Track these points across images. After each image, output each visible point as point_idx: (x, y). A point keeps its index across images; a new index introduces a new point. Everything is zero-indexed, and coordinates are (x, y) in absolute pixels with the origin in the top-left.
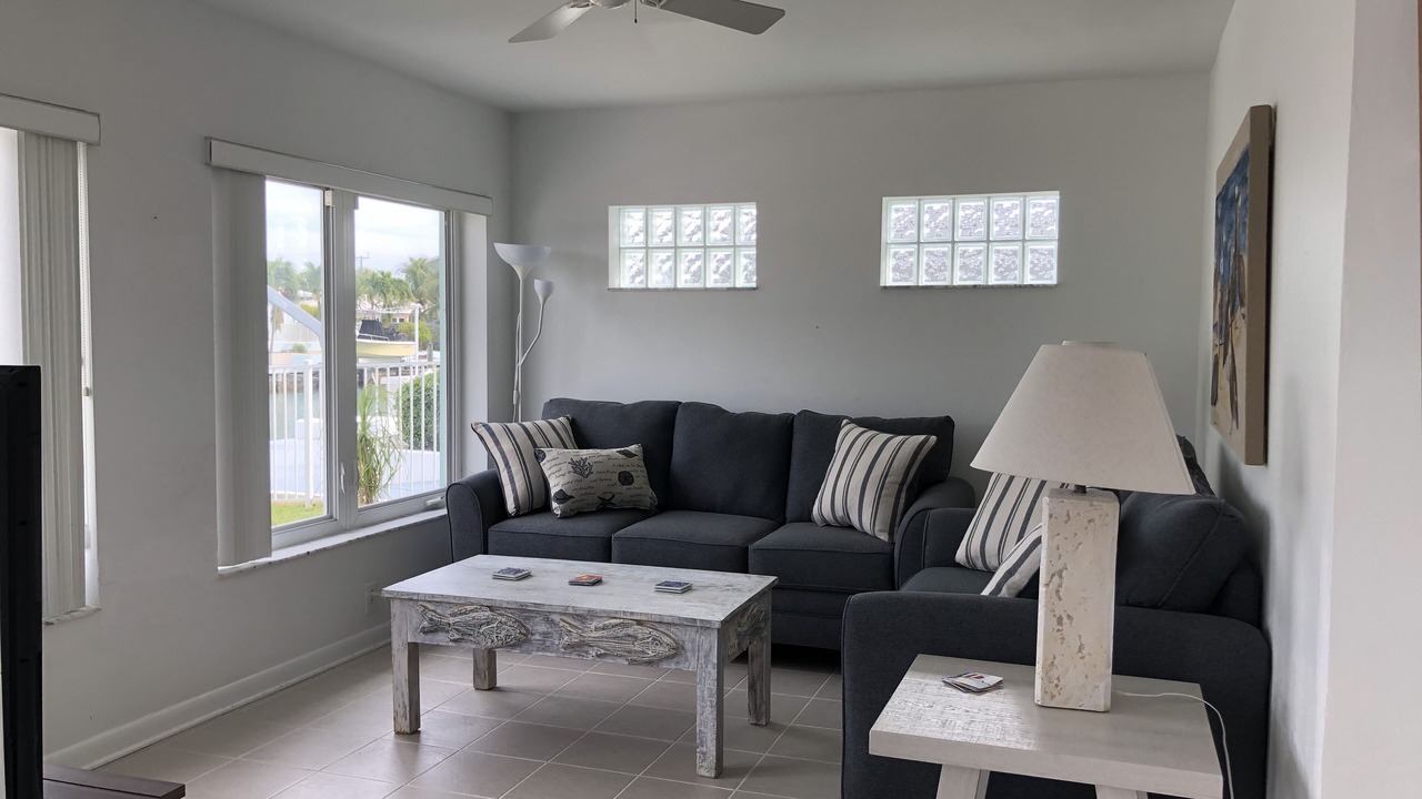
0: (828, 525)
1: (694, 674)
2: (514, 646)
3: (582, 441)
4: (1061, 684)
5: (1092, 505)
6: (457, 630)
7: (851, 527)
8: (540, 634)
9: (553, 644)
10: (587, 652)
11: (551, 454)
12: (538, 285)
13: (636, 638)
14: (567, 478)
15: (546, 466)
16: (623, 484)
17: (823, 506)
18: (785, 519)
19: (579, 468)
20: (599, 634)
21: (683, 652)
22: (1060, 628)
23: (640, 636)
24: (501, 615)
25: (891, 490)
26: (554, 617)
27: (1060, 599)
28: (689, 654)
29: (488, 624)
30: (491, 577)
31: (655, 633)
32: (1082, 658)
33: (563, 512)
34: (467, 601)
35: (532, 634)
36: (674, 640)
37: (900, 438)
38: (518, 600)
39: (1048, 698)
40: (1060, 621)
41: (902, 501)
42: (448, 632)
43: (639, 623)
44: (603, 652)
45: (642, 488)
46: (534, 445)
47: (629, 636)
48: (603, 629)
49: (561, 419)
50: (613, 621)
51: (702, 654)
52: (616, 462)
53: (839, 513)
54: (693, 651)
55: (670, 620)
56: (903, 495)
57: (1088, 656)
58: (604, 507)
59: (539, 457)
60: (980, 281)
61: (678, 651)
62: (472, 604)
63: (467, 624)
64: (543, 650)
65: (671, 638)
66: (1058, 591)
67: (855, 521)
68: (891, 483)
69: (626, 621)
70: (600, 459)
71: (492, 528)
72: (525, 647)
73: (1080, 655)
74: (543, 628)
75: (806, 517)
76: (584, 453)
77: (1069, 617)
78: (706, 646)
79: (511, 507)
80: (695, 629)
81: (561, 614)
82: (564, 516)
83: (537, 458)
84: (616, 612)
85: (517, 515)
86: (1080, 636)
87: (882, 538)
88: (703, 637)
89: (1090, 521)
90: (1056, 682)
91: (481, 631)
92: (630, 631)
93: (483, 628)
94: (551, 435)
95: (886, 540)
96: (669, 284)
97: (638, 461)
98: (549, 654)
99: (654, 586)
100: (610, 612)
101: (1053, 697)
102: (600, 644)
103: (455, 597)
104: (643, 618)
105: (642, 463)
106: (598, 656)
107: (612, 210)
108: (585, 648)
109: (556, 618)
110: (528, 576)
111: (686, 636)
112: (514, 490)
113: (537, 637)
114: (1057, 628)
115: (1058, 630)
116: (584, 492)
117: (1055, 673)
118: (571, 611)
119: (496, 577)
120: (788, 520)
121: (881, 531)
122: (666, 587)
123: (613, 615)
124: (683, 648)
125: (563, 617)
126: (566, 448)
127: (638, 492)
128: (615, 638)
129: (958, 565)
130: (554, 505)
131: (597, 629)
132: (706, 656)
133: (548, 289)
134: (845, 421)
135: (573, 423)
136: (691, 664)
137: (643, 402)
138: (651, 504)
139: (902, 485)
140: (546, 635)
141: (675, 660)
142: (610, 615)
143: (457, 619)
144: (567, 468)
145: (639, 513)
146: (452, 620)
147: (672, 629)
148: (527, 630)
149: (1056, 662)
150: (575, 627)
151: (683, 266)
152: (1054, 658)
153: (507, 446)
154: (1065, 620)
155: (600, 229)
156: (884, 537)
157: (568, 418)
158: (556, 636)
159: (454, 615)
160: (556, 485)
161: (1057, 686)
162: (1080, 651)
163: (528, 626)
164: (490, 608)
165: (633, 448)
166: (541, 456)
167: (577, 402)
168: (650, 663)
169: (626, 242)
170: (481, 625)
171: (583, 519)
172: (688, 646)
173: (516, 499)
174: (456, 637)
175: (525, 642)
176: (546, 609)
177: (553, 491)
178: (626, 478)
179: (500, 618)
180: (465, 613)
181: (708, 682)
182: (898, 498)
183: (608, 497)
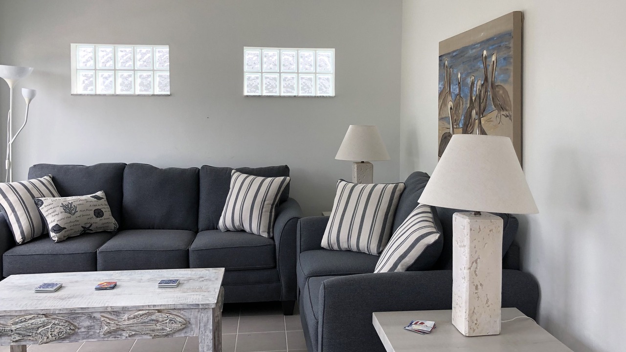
0: (228, 231)
1: (197, 338)
2: (64, 339)
3: (63, 191)
4: (478, 323)
5: (491, 222)
6: (19, 334)
7: (243, 231)
8: (85, 328)
9: (95, 333)
10: (121, 335)
11: (47, 201)
12: (25, 92)
13: (157, 321)
14: (60, 217)
15: (43, 210)
16: (97, 217)
17: (226, 220)
18: (198, 229)
19: (68, 209)
20: (131, 321)
21: (189, 325)
22: (477, 291)
23: (161, 320)
24: (54, 319)
25: (267, 208)
26: (95, 315)
27: (476, 275)
28: (193, 326)
29: (44, 326)
30: (34, 291)
31: (171, 316)
32: (488, 306)
33: (59, 238)
34: (26, 312)
35: (79, 329)
36: (184, 319)
37: (269, 179)
38: (67, 307)
39: (472, 331)
40: (477, 288)
41: (273, 214)
42: (10, 336)
43: (159, 311)
44: (133, 333)
45: (109, 219)
46: (33, 197)
47: (153, 320)
48: (134, 318)
49: (45, 177)
50: (141, 312)
51: (202, 325)
52: (92, 204)
53: (237, 223)
54: (196, 324)
55: (181, 307)
56: (273, 210)
57: (490, 306)
58: (85, 232)
59: (38, 204)
60: (295, 94)
61: (186, 325)
62: (31, 314)
63: (26, 329)
64: (88, 338)
65: (182, 318)
66: (475, 271)
67: (247, 227)
68: (267, 204)
69: (150, 311)
70: (81, 202)
71: (6, 254)
72: (73, 338)
73: (487, 305)
74: (87, 323)
75: (214, 227)
76: (70, 199)
77: (481, 285)
78: (205, 319)
79: (18, 238)
80: (197, 310)
81: (101, 312)
82: (59, 242)
83: (36, 204)
84: (143, 306)
85: (23, 243)
86: (487, 295)
87: (264, 236)
88: (202, 314)
89: (490, 231)
90: (475, 322)
91: (38, 332)
92: (153, 317)
93: (40, 330)
94: (43, 188)
95: (267, 236)
96: (111, 92)
97: (104, 201)
98: (92, 340)
99: (157, 285)
100: (138, 306)
101: (474, 330)
102: (132, 328)
103: (16, 311)
104: (162, 308)
105: (106, 203)
106: (130, 336)
107: (73, 45)
108: (120, 332)
109: (98, 315)
110: (60, 288)
111: (191, 315)
112: (20, 226)
113: (83, 330)
114: (475, 292)
115: (476, 293)
116: (72, 224)
117: (475, 317)
118: (109, 309)
119: (38, 292)
120: (200, 230)
121: (264, 232)
122: (165, 284)
123: (141, 308)
124: (190, 323)
125: (103, 314)
126: (54, 196)
127: (106, 221)
128: (142, 323)
129: (323, 249)
130: (52, 234)
131: (129, 319)
132: (205, 326)
133: (32, 95)
134: (233, 171)
135: (53, 179)
136: (194, 332)
137: (100, 165)
138: (115, 227)
139: (272, 205)
140: (89, 328)
141: (184, 331)
142: (138, 309)
143: (18, 326)
144: (59, 210)
145: (109, 234)
146: (13, 327)
147: (182, 312)
148: (75, 326)
149: (475, 312)
150: (113, 320)
151: (119, 81)
152: (474, 309)
153: (12, 198)
154: (479, 287)
155: (66, 57)
156: (265, 235)
157: (50, 177)
158: (97, 327)
159: (16, 323)
160: (51, 222)
161: (476, 324)
162: (487, 303)
163: (76, 324)
164: (45, 315)
165: (99, 193)
166: (40, 203)
167: (54, 166)
168: (167, 335)
169: (81, 65)
170: (38, 328)
171: (72, 242)
172: (193, 321)
173: (22, 233)
174: (18, 338)
175: (73, 334)
176: (90, 311)
177: (50, 226)
178: (98, 213)
179: (53, 321)
180: (25, 321)
181: (206, 341)
182: (271, 212)
183: (88, 226)
